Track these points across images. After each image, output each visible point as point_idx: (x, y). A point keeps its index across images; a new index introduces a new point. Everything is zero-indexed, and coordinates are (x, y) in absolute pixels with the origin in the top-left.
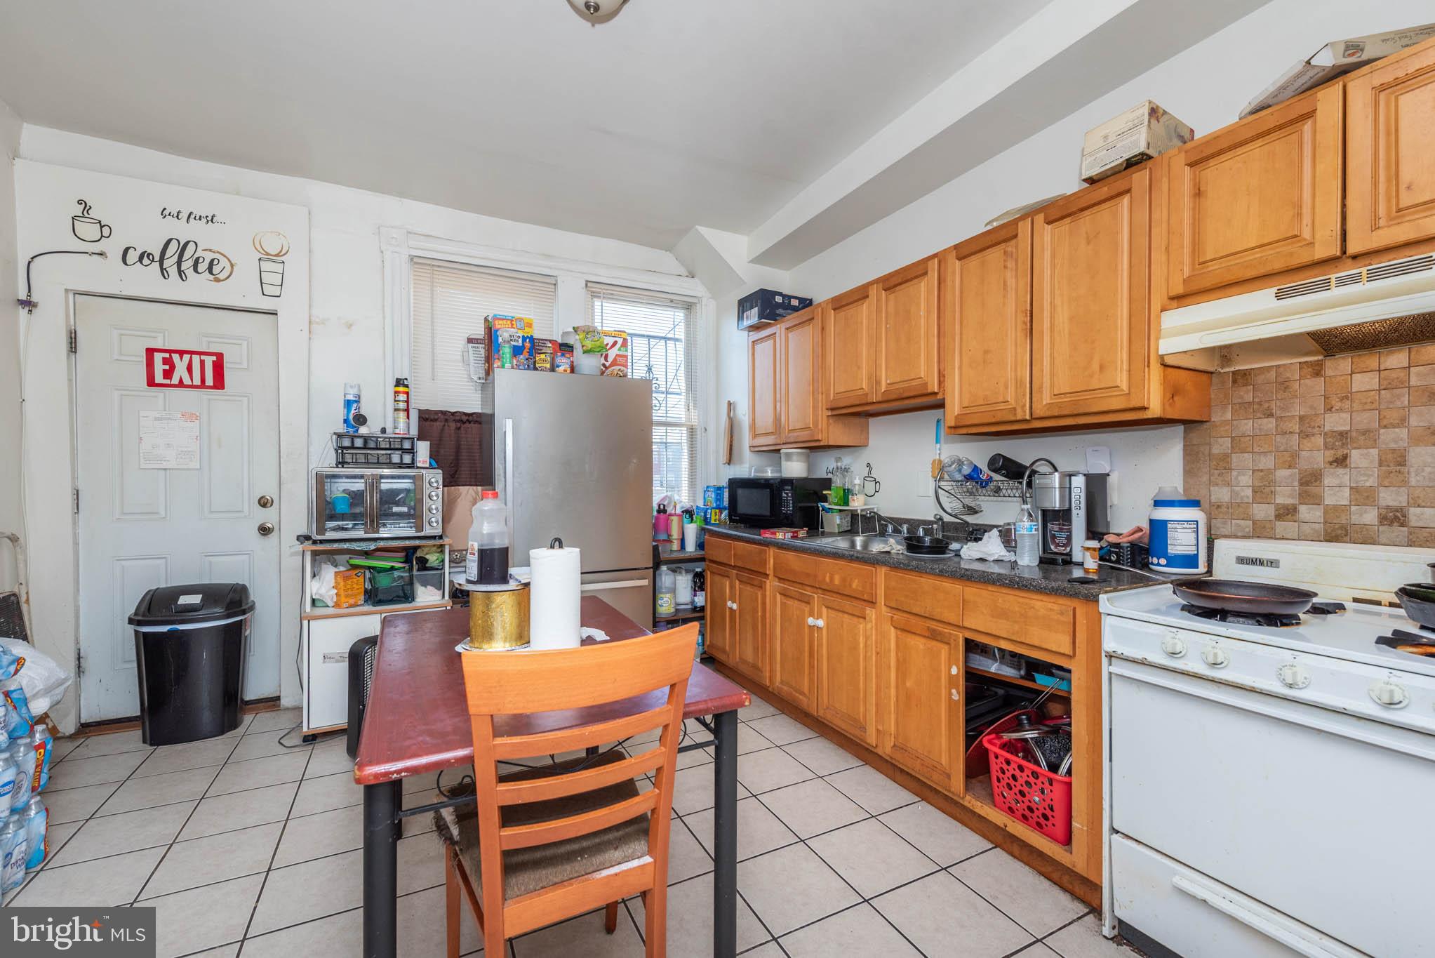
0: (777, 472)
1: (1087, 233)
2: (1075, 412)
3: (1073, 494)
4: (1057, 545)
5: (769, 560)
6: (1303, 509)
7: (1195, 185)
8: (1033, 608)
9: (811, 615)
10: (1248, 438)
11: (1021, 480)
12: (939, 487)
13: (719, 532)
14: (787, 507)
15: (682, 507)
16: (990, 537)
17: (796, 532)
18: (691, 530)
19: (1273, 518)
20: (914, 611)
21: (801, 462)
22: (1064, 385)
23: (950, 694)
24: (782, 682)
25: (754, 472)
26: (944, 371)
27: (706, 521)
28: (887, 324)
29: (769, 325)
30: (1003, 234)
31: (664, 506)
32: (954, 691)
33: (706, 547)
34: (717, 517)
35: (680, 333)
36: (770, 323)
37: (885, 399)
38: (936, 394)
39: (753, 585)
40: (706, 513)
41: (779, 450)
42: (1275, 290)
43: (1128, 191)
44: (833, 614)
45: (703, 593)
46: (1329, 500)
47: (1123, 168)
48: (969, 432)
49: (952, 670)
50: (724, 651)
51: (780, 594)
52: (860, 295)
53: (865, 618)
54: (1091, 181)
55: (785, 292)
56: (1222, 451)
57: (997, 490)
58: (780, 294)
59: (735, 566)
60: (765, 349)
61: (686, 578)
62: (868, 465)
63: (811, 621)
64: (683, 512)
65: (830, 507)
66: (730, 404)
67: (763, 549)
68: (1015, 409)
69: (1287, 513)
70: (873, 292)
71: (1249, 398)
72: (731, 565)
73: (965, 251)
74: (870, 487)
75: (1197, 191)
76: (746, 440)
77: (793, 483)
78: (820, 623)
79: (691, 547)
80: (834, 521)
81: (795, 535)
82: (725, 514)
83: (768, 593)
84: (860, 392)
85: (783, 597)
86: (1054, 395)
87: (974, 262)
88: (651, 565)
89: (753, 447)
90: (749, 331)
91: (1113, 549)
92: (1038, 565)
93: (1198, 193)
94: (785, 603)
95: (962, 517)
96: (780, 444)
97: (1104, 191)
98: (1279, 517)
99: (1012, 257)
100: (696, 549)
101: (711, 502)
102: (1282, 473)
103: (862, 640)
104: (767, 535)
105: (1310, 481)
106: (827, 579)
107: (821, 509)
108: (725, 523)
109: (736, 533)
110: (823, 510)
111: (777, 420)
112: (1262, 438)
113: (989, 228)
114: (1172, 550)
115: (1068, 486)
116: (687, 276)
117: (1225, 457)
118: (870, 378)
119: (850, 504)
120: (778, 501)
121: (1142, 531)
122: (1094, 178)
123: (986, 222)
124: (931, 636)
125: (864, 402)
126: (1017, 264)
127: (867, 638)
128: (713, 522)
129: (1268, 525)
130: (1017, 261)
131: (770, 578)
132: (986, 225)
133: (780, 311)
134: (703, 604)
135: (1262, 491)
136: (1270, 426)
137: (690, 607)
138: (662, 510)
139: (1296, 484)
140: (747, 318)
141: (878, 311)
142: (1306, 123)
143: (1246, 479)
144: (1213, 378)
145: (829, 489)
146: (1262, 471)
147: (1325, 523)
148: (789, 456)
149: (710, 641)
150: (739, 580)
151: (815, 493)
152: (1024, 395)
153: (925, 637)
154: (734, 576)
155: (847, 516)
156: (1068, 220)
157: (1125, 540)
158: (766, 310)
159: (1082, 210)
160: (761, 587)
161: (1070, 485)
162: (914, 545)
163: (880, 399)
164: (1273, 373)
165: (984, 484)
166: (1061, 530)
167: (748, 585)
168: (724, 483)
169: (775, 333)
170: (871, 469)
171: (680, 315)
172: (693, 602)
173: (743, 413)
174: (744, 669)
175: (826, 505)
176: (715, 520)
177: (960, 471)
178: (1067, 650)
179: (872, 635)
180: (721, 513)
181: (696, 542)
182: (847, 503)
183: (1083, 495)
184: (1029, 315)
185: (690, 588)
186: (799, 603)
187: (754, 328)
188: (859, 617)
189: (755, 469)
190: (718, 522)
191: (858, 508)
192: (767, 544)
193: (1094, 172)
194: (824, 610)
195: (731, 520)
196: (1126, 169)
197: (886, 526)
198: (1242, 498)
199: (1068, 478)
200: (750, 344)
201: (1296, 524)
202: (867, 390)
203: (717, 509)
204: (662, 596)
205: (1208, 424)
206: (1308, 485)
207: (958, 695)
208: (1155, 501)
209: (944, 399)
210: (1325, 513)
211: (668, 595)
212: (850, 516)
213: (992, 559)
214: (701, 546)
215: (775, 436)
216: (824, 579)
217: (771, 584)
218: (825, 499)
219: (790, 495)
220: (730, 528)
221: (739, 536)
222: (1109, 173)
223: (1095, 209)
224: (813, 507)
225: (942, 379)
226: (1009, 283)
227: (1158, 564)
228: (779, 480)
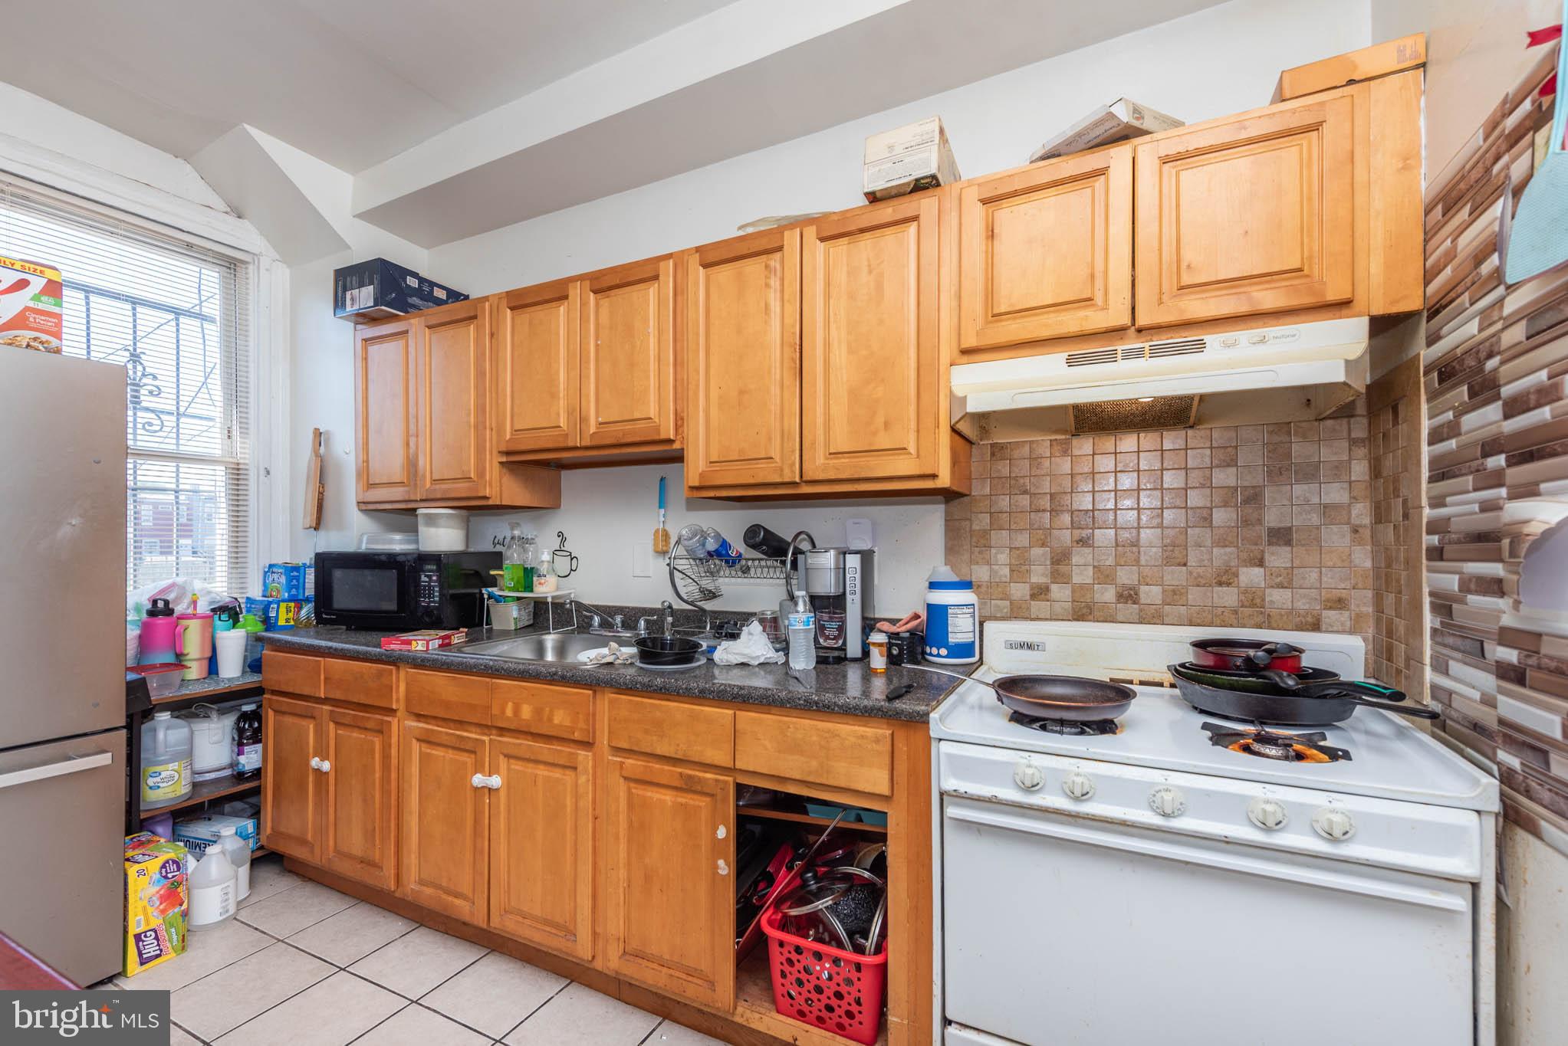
0: (409, 542)
1: (869, 260)
2: (856, 476)
3: (848, 576)
4: (827, 638)
5: (398, 687)
6: (1054, 587)
7: (987, 227)
8: (838, 736)
9: (478, 768)
10: (1005, 515)
11: (784, 558)
12: (674, 568)
13: (294, 644)
14: (429, 597)
15: (211, 603)
16: (750, 634)
17: (448, 637)
18: (232, 644)
19: (1028, 597)
20: (659, 751)
21: (458, 529)
22: (842, 441)
23: (716, 867)
24: (421, 882)
25: (367, 543)
26: (683, 412)
27: (268, 623)
28: (597, 338)
29: (392, 318)
30: (764, 244)
31: (167, 603)
32: (721, 863)
33: (264, 668)
34: (291, 615)
35: (213, 308)
36: (397, 315)
37: (594, 443)
38: (670, 441)
39: (366, 729)
40: (266, 609)
41: (415, 510)
42: (1065, 355)
43: (915, 218)
44: (517, 766)
45: (259, 747)
46: (1076, 579)
47: (909, 190)
48: (717, 495)
49: (718, 832)
50: (303, 842)
51: (418, 740)
52: (555, 293)
53: (575, 768)
54: (873, 198)
55: (423, 274)
56: (982, 528)
57: (746, 571)
58: (415, 275)
59: (326, 699)
60: (386, 354)
61: (220, 725)
62: (560, 534)
63: (478, 780)
64: (214, 610)
65: (501, 593)
66: (318, 434)
67: (384, 670)
68: (782, 470)
69: (1040, 592)
70: (575, 291)
71: (1006, 472)
72: (320, 698)
73: (712, 257)
74: (562, 564)
75: (990, 233)
76: (348, 491)
77: (440, 560)
78: (495, 781)
79: (231, 669)
80: (508, 614)
81: (447, 641)
82: (307, 610)
83: (394, 740)
84: (556, 432)
85: (424, 745)
86: (830, 454)
87: (725, 273)
88: (124, 724)
89: (364, 503)
90: (356, 323)
91: (894, 641)
92: (814, 668)
93: (991, 234)
94: (429, 754)
95: (698, 603)
96: (416, 501)
97: (887, 212)
98: (1033, 597)
99: (775, 275)
100: (244, 672)
101: (278, 591)
102: (1037, 552)
103: (569, 802)
104: (392, 647)
105: (1060, 559)
106: (509, 712)
107: (486, 596)
108: (308, 625)
109: (330, 644)
110: (490, 597)
111: (411, 465)
112: (1018, 514)
113: (741, 233)
114: (953, 639)
115: (842, 566)
116: (226, 213)
117: (985, 534)
118: (570, 413)
119: (535, 589)
120: (412, 589)
121: (920, 617)
122: (878, 195)
123: (739, 225)
124: (684, 786)
125: (562, 445)
126: (782, 285)
127: (577, 797)
128: (282, 622)
129: (1024, 606)
130: (782, 280)
131: (399, 714)
132: (740, 228)
133: (414, 300)
134: (257, 765)
135: (1019, 570)
136: (1025, 502)
137: (228, 772)
138: (160, 609)
139: (1048, 563)
140: (352, 299)
141: (584, 319)
142: (1098, 180)
143: (1003, 557)
144: (973, 450)
145: (500, 568)
146: (1018, 548)
147: (1073, 601)
148: (431, 520)
149: (272, 829)
150: (333, 721)
151: (477, 573)
152: (793, 451)
153: (676, 788)
154: (326, 717)
155: (528, 605)
156: (845, 240)
157: (904, 628)
158: (391, 294)
159: (862, 231)
160: (381, 732)
161: (845, 565)
162: (651, 651)
163: (587, 442)
164: (1027, 448)
165: (732, 562)
166: (831, 619)
167: (356, 729)
168: (306, 558)
169: (407, 332)
170: (563, 540)
171: (212, 277)
172: (233, 765)
173: (345, 447)
174: (345, 868)
175: (495, 590)
176: (287, 620)
177: (703, 545)
178: (884, 789)
179: (587, 793)
180: (300, 608)
181: (245, 658)
182: (529, 587)
183: (858, 576)
184: (798, 350)
185: (228, 740)
186: (456, 752)
187: (366, 318)
188: (564, 767)
189: (368, 540)
190: (292, 623)
191: (548, 595)
192: (395, 661)
193: (878, 185)
194: (502, 759)
195: (320, 620)
196: (911, 192)
197: (591, 618)
198: (1001, 576)
199: (842, 556)
200: (359, 344)
201: (1049, 603)
202: (565, 428)
203: (290, 600)
204: (158, 769)
205: (969, 498)
206: (1058, 564)
207: (726, 867)
208: (931, 583)
209: (683, 449)
210: (1073, 591)
211: (175, 765)
212: (533, 604)
213: (757, 663)
214: (254, 665)
215: (406, 489)
216: (503, 712)
217: (403, 725)
218: (493, 582)
219: (434, 578)
220: (318, 636)
221: (336, 649)
222: (893, 192)
223: (878, 232)
224: (474, 594)
225: (679, 423)
226: (773, 308)
227: (938, 655)
228: (415, 556)
